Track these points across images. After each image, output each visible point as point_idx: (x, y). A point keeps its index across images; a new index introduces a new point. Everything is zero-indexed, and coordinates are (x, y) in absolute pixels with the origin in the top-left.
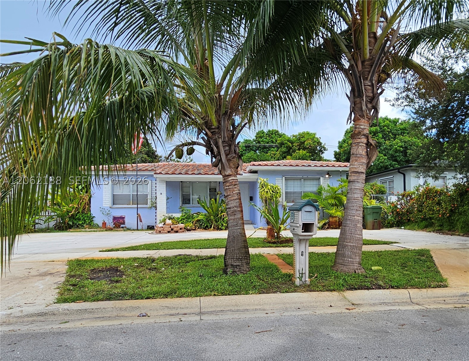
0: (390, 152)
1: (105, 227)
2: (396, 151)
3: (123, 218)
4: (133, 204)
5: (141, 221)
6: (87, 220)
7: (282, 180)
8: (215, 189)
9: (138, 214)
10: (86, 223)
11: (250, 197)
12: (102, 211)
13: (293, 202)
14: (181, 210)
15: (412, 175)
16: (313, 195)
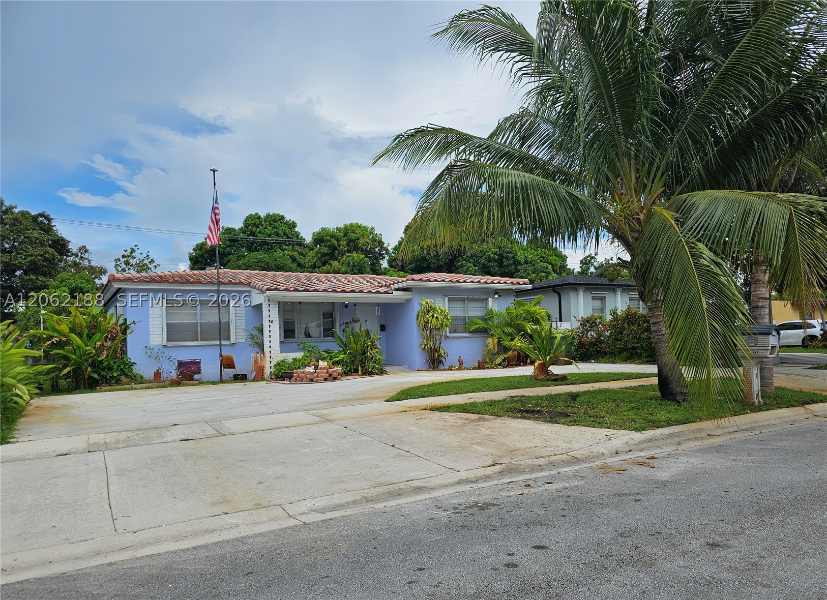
0: (482, 261)
1: (158, 380)
2: (490, 259)
3: (197, 363)
4: (202, 340)
5: (234, 367)
6: (126, 369)
7: (444, 301)
8: (332, 314)
9: (221, 356)
10: (124, 374)
11: (381, 325)
12: (149, 352)
13: (455, 332)
14: (301, 346)
15: (572, 295)
16: (481, 321)
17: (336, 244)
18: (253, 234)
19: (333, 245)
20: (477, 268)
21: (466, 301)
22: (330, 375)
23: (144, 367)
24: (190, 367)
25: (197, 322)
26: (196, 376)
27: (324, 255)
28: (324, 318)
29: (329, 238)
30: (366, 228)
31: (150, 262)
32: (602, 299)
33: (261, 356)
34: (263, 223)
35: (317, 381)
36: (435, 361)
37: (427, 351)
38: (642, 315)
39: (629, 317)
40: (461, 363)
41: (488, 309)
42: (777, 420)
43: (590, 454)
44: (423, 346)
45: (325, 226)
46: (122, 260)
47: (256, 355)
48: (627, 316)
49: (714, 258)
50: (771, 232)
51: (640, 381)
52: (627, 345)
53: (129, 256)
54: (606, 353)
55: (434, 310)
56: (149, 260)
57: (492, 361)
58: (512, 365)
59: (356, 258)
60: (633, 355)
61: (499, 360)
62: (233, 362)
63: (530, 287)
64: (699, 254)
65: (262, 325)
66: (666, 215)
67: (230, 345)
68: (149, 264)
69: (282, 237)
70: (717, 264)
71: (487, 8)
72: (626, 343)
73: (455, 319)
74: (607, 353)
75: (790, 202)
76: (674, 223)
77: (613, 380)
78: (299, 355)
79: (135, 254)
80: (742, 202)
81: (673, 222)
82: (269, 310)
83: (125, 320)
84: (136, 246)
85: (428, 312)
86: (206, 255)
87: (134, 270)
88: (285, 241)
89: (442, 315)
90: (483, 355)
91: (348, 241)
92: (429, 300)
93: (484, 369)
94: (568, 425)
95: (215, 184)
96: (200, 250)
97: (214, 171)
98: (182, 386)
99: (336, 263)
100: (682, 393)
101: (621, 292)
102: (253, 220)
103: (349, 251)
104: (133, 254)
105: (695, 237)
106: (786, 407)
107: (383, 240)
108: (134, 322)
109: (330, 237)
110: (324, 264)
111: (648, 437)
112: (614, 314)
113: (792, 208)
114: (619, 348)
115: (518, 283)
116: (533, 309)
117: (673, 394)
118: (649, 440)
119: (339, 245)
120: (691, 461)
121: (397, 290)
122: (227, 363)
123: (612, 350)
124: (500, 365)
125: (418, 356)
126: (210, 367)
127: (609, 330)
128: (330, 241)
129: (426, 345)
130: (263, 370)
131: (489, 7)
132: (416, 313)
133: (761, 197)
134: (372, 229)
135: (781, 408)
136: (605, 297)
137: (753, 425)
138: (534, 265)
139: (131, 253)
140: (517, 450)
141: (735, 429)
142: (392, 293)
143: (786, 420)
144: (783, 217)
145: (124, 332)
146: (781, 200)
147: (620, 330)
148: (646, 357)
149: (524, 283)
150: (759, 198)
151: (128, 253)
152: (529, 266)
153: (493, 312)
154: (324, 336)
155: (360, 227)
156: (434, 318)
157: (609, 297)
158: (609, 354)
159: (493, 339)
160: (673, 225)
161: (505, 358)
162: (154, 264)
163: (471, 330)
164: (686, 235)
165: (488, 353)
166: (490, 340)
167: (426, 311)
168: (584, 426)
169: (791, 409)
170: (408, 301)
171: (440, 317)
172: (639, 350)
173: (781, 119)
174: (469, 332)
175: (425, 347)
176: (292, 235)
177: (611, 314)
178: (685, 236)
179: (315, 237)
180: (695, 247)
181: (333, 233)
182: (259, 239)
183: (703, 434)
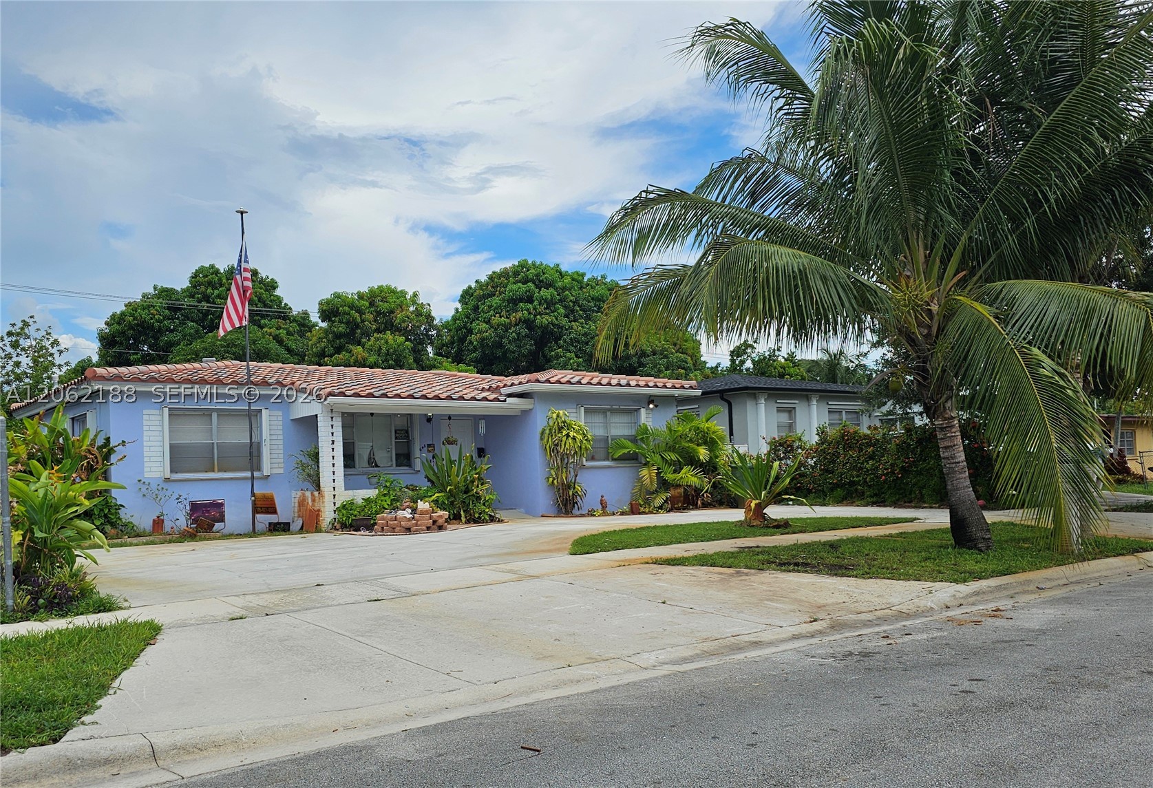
3: (218, 506)
4: (220, 471)
5: (274, 511)
6: (112, 514)
7: (578, 412)
8: (407, 432)
9: (253, 494)
10: (108, 521)
11: (478, 449)
12: (144, 489)
13: (593, 459)
14: (375, 480)
15: (750, 405)
16: (630, 444)
17: (359, 320)
18: (206, 298)
19: (354, 320)
20: (581, 360)
21: (608, 413)
22: (434, 522)
23: (136, 512)
24: (208, 512)
25: (213, 443)
26: (218, 526)
27: (338, 336)
28: (396, 438)
29: (347, 309)
30: (403, 293)
31: (52, 345)
32: (791, 411)
33: (312, 495)
34: (224, 281)
35: (417, 530)
36: (566, 503)
37: (557, 487)
38: (865, 436)
39: (846, 438)
40: (604, 505)
41: (640, 426)
42: (1108, 572)
43: (918, 609)
44: (551, 479)
45: (340, 291)
46: (7, 340)
47: (303, 494)
48: (843, 436)
49: (1056, 367)
50: (1122, 338)
51: (891, 528)
52: (841, 480)
53: (18, 334)
54: (809, 491)
55: (569, 427)
56: (51, 340)
57: (647, 502)
58: (676, 509)
59: (391, 342)
60: (851, 494)
61: (658, 501)
62: (275, 504)
63: (699, 392)
64: (1037, 362)
65: (317, 447)
66: (981, 310)
67: (261, 478)
68: (50, 347)
69: (256, 305)
70: (1060, 374)
71: (735, 22)
72: (841, 476)
73: (596, 440)
74: (811, 490)
75: (1146, 303)
76: (994, 322)
77: (853, 528)
78: (372, 493)
79: (31, 331)
80: (1082, 299)
81: (991, 318)
82: (332, 426)
83: (108, 439)
84: (32, 317)
85: (560, 429)
86: (131, 332)
87: (27, 357)
88: (260, 311)
89: (581, 434)
90: (633, 495)
91: (375, 314)
92: (561, 412)
93: (640, 513)
94: (864, 578)
95: (243, 233)
96: (119, 324)
97: (242, 213)
98: (200, 540)
99: (360, 349)
100: (984, 539)
101: (817, 401)
102: (207, 276)
103: (378, 331)
104: (26, 331)
105: (1025, 339)
106: (1114, 556)
107: (433, 314)
108: (123, 442)
109: (349, 307)
110: (339, 350)
111: (976, 589)
112: (822, 433)
113: (1149, 311)
114: (830, 484)
115: (683, 387)
116: (707, 425)
117: (973, 541)
118: (977, 594)
119: (363, 321)
120: (1047, 611)
121: (510, 395)
122: (264, 506)
123: (820, 485)
124: (661, 507)
125: (543, 497)
126: (238, 513)
127: (814, 457)
128: (349, 314)
129: (554, 479)
130: (318, 516)
131: (738, 21)
132: (540, 430)
133: (1107, 294)
134: (415, 295)
135: (1108, 557)
136: (794, 408)
137: (1083, 577)
138: (666, 357)
139: (22, 329)
140: (824, 606)
141: (1064, 581)
142: (505, 401)
143: (1118, 571)
144: (1138, 321)
145: (107, 457)
146: (1134, 301)
147: (831, 457)
148: (871, 497)
149: (691, 388)
150: (1105, 295)
151: (17, 329)
152: (660, 359)
153: (648, 430)
154: (397, 466)
155: (393, 292)
156: (570, 438)
157: (800, 407)
158: (815, 492)
159: (649, 471)
160: (993, 323)
161: (667, 498)
162: (59, 348)
163: (616, 456)
164: (1014, 337)
165: (640, 490)
166: (644, 472)
167: (557, 428)
168: (884, 578)
169: (1121, 558)
170: (526, 413)
171: (580, 437)
172: (860, 485)
173: (1114, 189)
174: (614, 460)
175: (553, 482)
176: (271, 301)
177: (818, 434)
178: (1012, 338)
179: (325, 308)
180: (1030, 352)
181: (353, 302)
182: (217, 308)
183: (1032, 587)
